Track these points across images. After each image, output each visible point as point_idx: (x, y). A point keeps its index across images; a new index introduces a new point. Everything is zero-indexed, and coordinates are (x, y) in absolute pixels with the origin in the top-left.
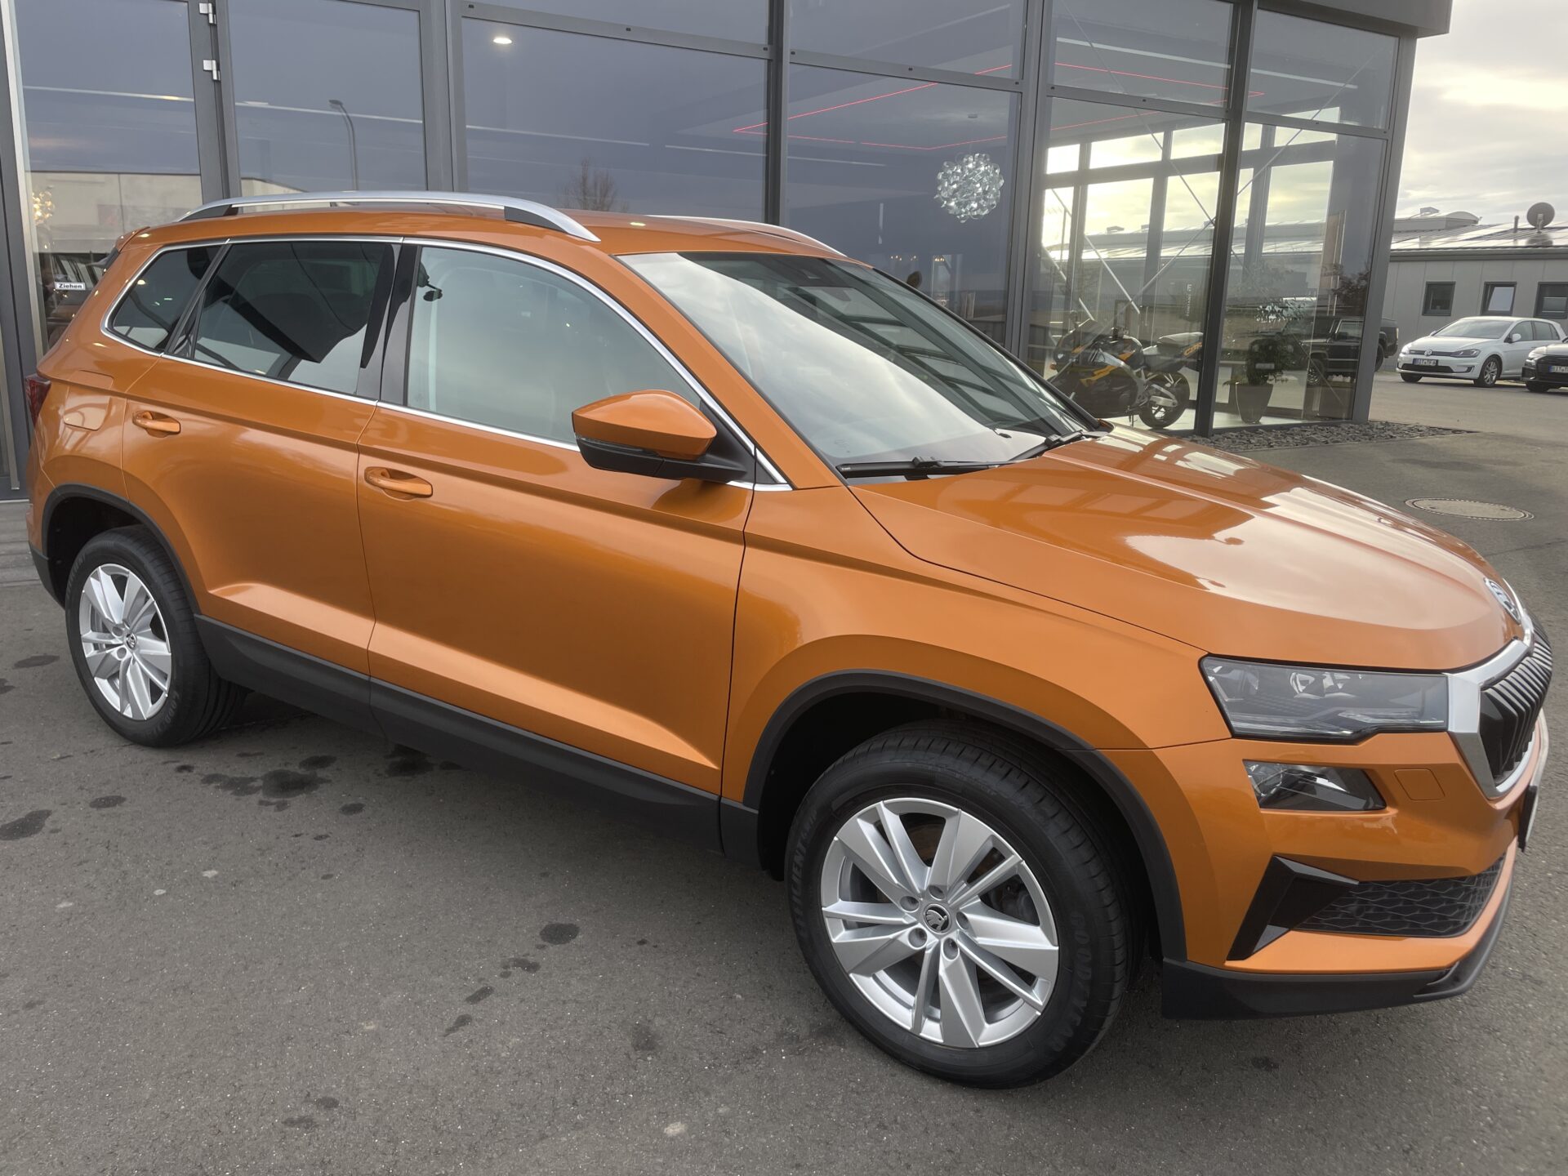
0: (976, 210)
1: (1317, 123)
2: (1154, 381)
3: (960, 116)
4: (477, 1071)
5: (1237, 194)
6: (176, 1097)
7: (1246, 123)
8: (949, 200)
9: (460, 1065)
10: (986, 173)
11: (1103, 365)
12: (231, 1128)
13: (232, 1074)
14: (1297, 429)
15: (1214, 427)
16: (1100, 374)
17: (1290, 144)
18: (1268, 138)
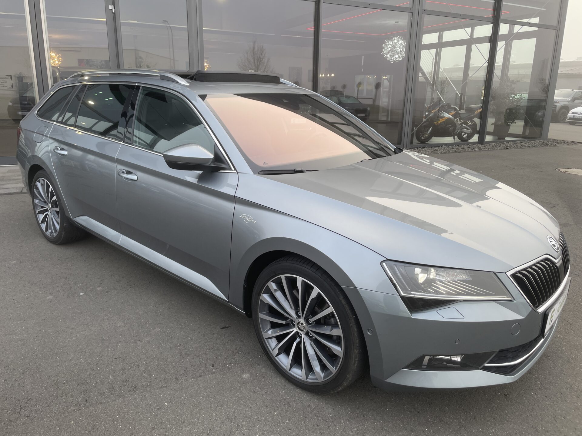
0: (397, 58)
1: (530, 23)
2: (463, 123)
3: (391, 22)
4: (181, 354)
5: (497, 51)
6: (80, 359)
7: (501, 24)
8: (387, 54)
9: (176, 352)
10: (401, 44)
11: (443, 117)
12: (97, 369)
13: (100, 352)
14: (519, 142)
15: (486, 141)
16: (441, 121)
17: (518, 32)
18: (511, 29)
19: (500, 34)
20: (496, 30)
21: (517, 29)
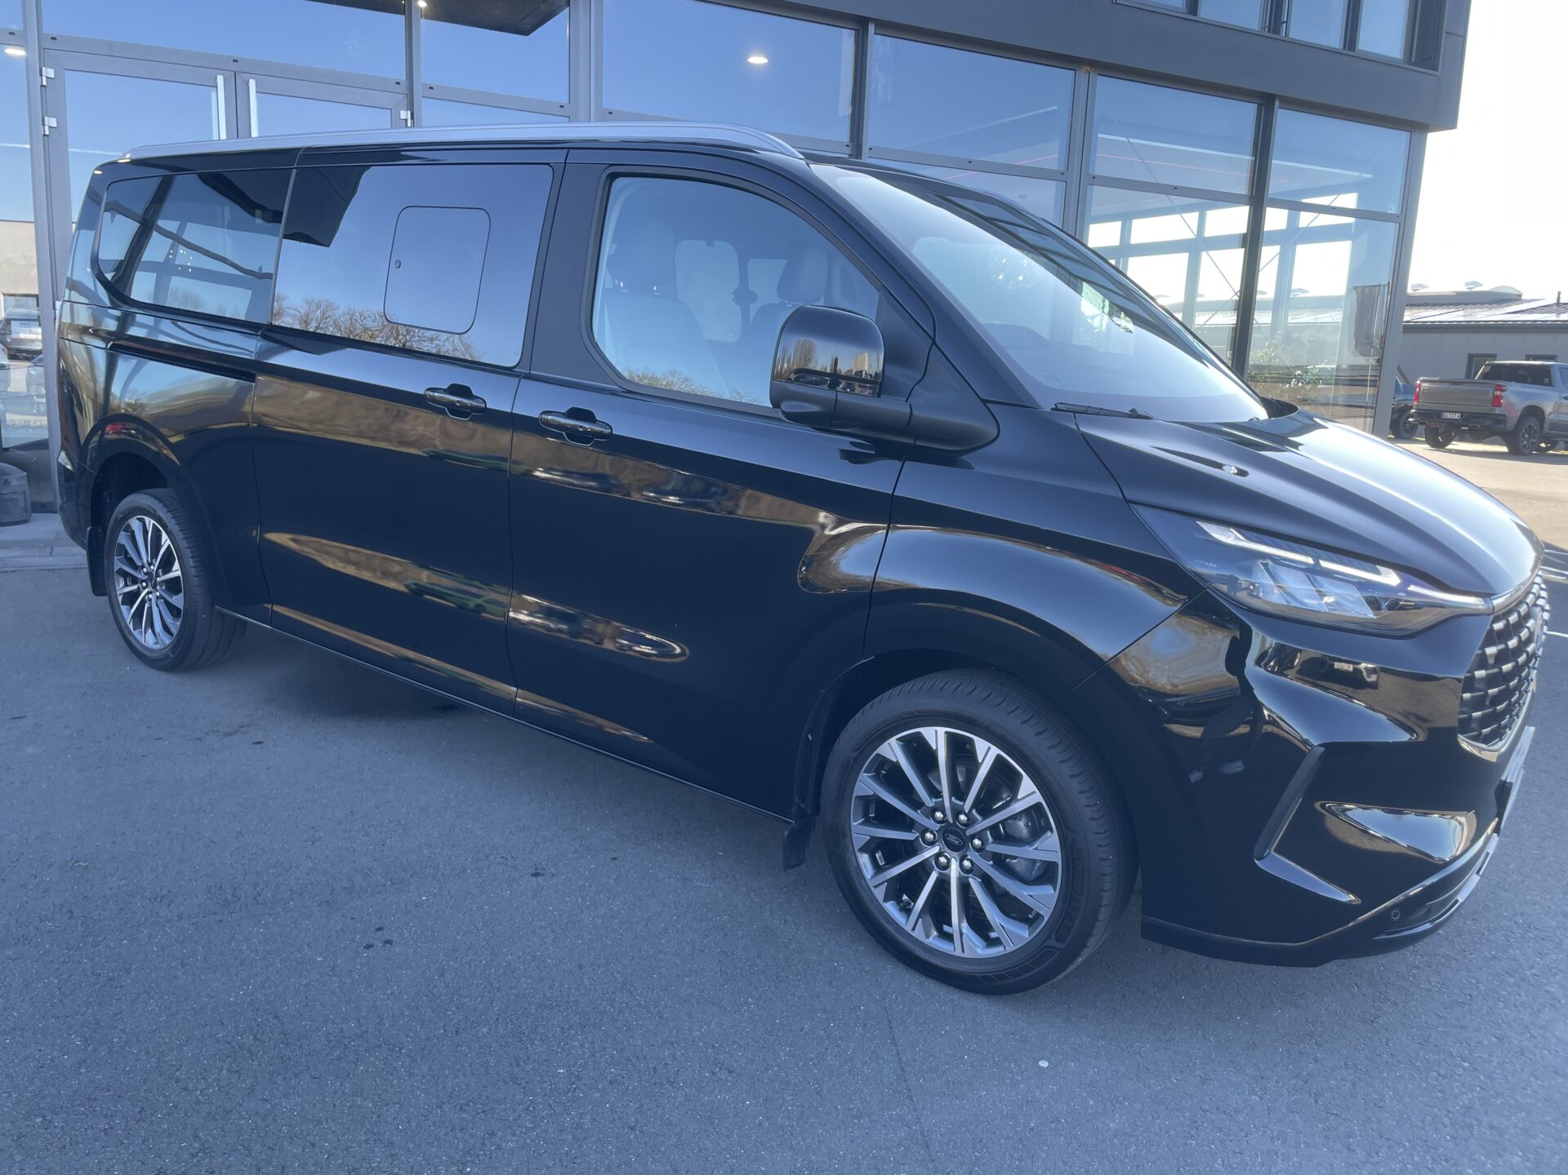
5: (1260, 270)
7: (1268, 208)
17: (1309, 226)
18: (1292, 221)
19: (1265, 230)
20: (1256, 220)
21: (1306, 219)
